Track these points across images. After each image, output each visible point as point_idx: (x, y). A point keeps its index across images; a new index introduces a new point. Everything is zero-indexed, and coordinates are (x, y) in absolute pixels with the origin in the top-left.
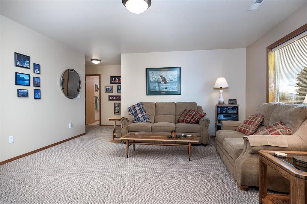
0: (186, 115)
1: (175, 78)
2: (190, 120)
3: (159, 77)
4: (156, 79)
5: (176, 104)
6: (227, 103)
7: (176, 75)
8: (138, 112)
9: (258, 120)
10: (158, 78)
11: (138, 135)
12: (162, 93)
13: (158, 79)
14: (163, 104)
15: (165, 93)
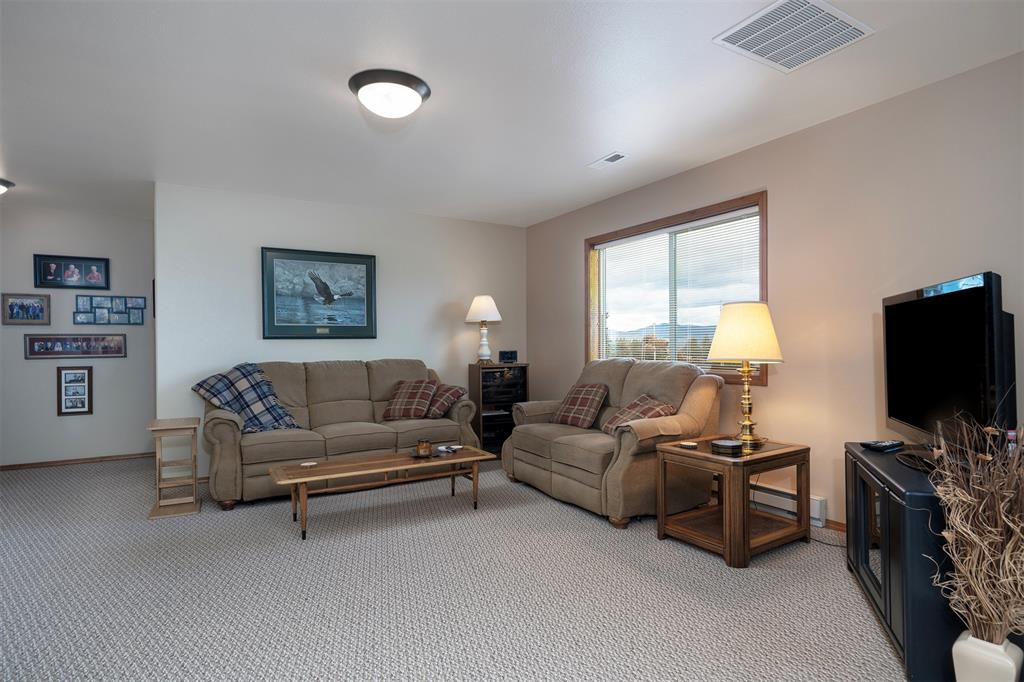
0: (412, 396)
1: (360, 286)
2: (429, 410)
3: (308, 280)
4: (297, 287)
5: (368, 365)
6: (496, 361)
7: (362, 277)
8: (250, 396)
9: (599, 395)
10: (305, 283)
11: (315, 466)
12: (319, 331)
13: (304, 288)
14: (329, 367)
15: (327, 331)
